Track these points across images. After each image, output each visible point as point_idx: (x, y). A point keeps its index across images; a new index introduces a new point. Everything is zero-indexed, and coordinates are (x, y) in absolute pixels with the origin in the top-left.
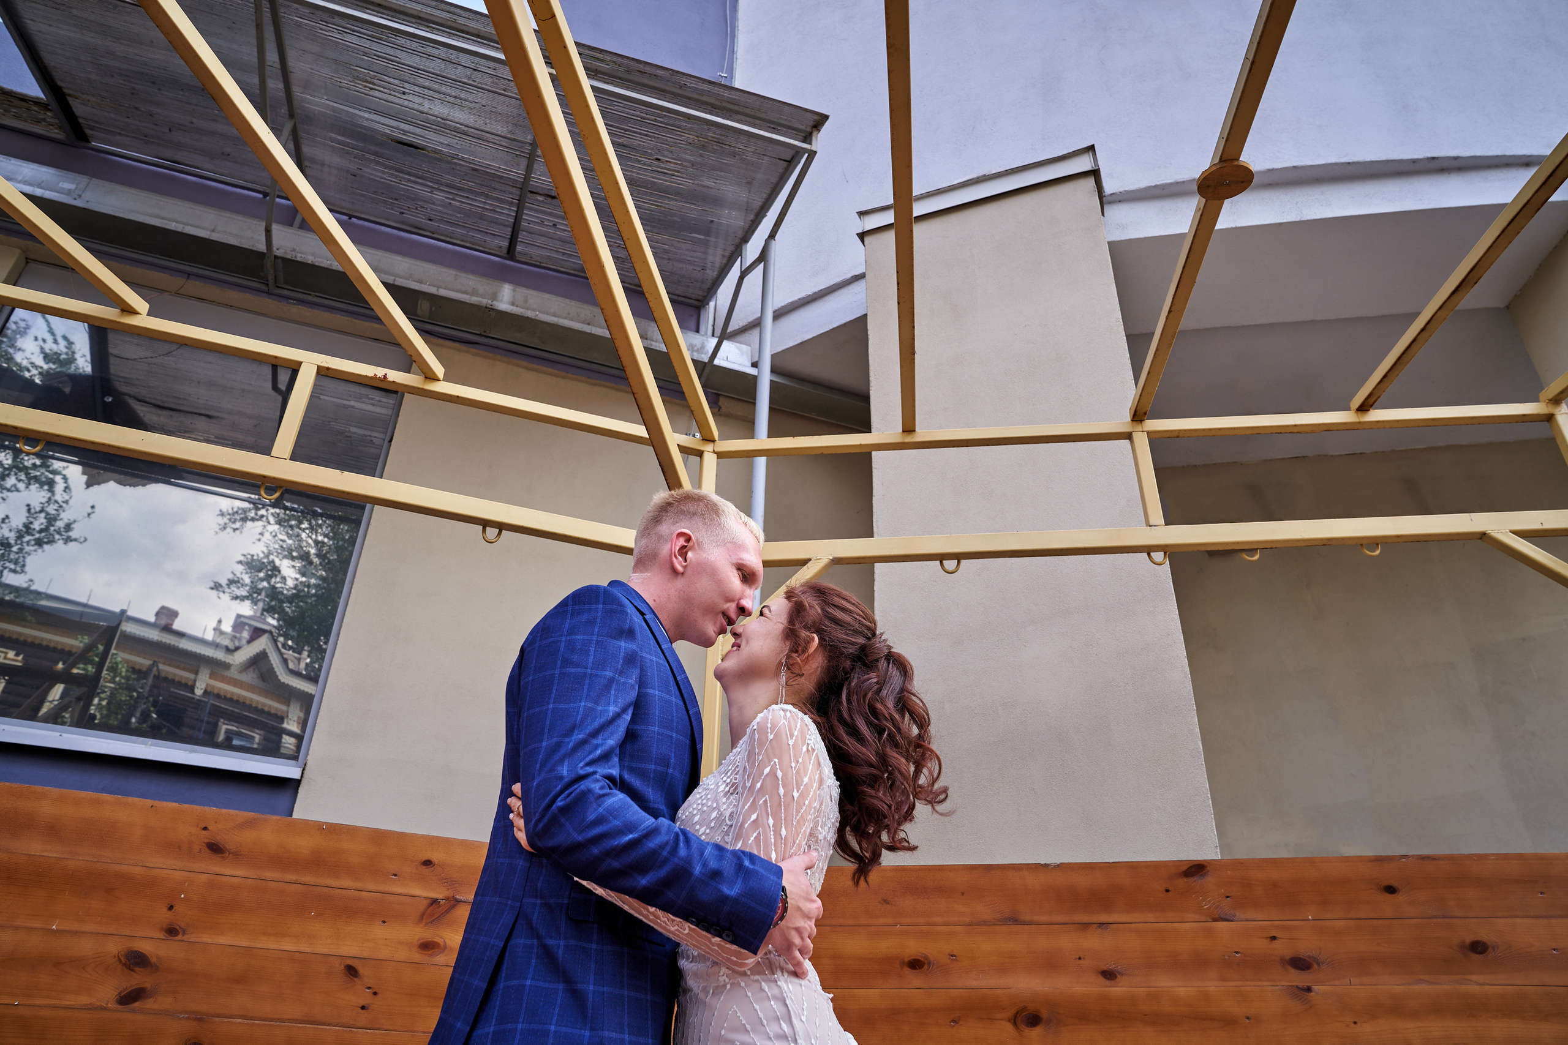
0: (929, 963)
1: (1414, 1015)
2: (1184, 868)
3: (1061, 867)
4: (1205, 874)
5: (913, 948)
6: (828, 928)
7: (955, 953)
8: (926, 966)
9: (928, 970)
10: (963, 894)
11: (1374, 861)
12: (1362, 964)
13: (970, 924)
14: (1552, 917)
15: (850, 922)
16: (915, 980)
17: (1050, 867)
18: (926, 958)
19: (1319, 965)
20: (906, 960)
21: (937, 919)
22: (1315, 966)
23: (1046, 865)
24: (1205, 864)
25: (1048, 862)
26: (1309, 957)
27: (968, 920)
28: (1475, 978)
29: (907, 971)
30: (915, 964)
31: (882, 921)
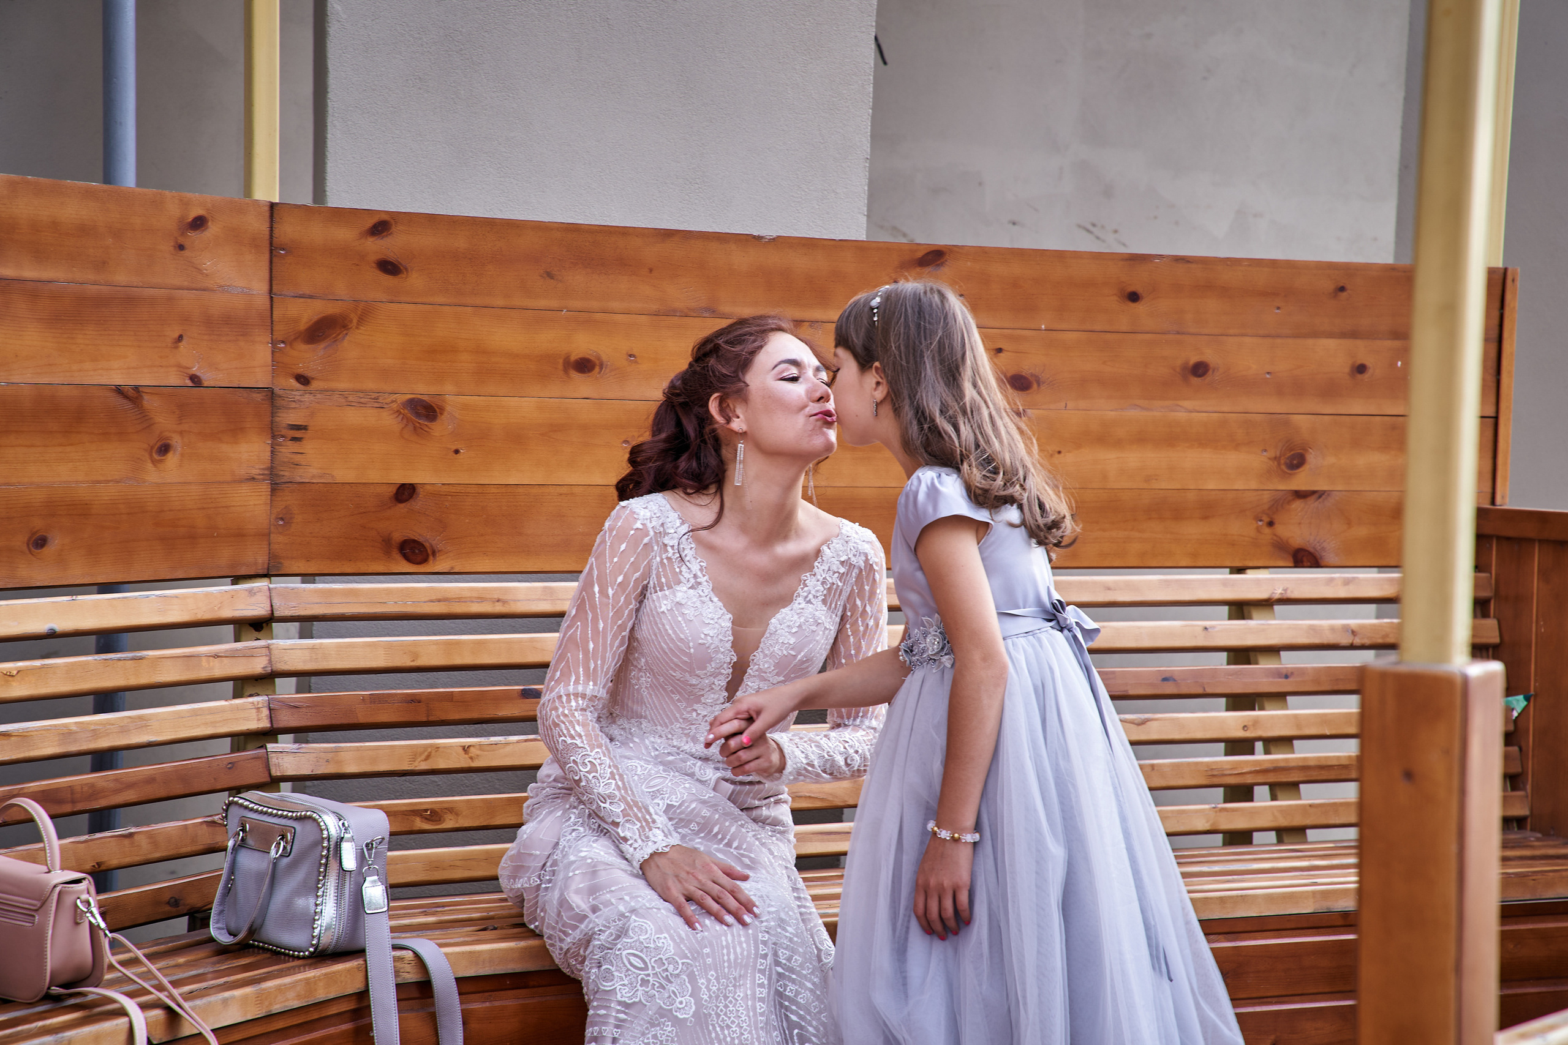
0: (601, 366)
1: (1118, 444)
2: (920, 254)
3: (779, 242)
4: (942, 264)
5: (583, 344)
6: (469, 309)
7: (634, 352)
8: (597, 369)
9: (599, 373)
10: (651, 270)
11: (1127, 260)
12: (1082, 385)
13: (656, 314)
14: (1278, 336)
15: (500, 302)
16: (582, 385)
17: (764, 240)
18: (599, 358)
19: (1039, 385)
20: (573, 358)
21: (615, 305)
22: (1035, 386)
23: (759, 238)
24: (944, 249)
25: (761, 234)
26: (1032, 375)
27: (654, 307)
28: (1187, 404)
29: (574, 374)
30: (584, 366)
31: (543, 303)
